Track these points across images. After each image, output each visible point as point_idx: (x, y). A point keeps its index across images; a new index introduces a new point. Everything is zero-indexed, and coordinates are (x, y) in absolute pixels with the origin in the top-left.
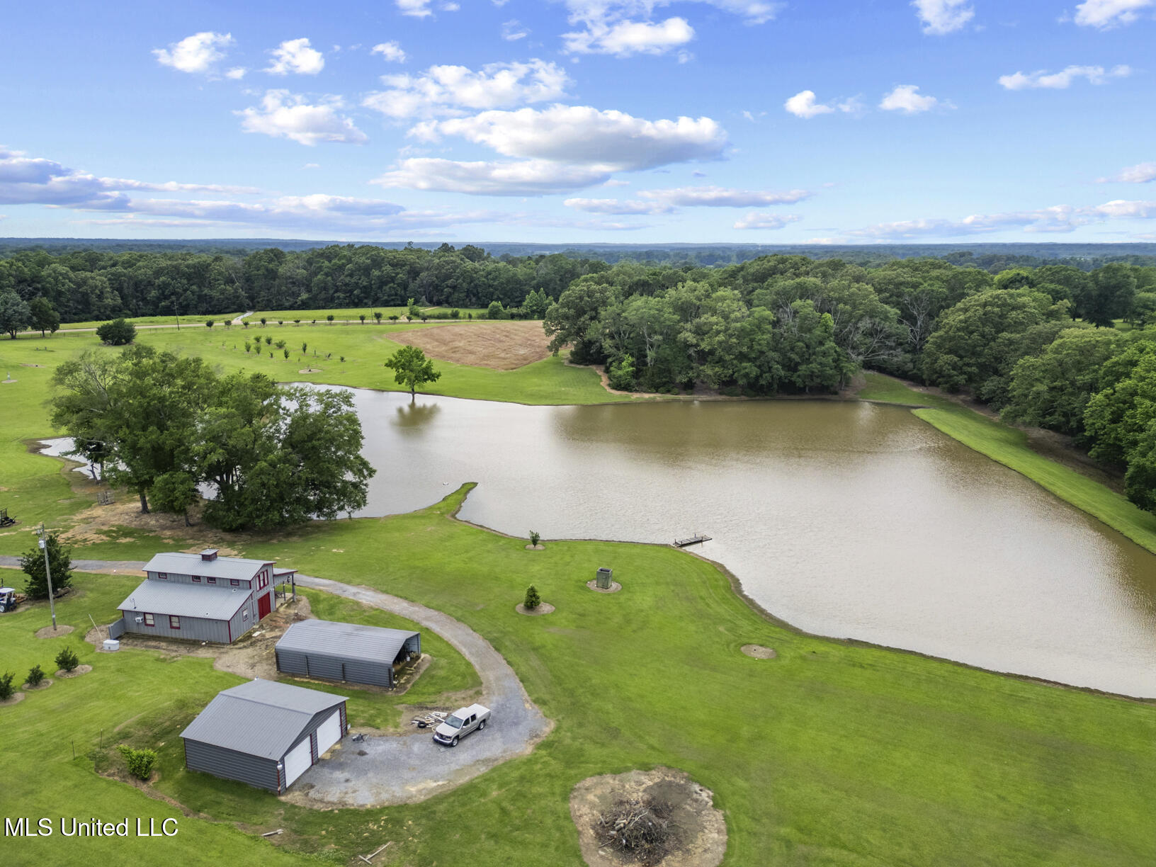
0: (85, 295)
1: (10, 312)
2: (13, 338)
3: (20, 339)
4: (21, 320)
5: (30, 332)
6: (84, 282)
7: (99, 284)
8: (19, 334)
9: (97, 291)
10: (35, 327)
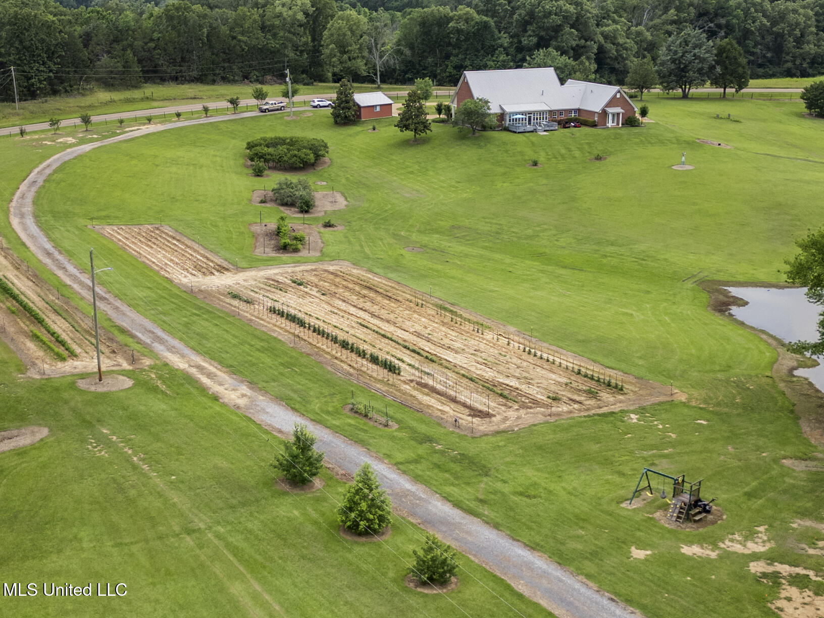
0: (780, 36)
1: (689, 56)
2: (685, 97)
3: (693, 99)
4: (700, 71)
5: (708, 89)
6: (782, 16)
7: (801, 19)
8: (693, 91)
9: (797, 32)
10: (716, 83)
